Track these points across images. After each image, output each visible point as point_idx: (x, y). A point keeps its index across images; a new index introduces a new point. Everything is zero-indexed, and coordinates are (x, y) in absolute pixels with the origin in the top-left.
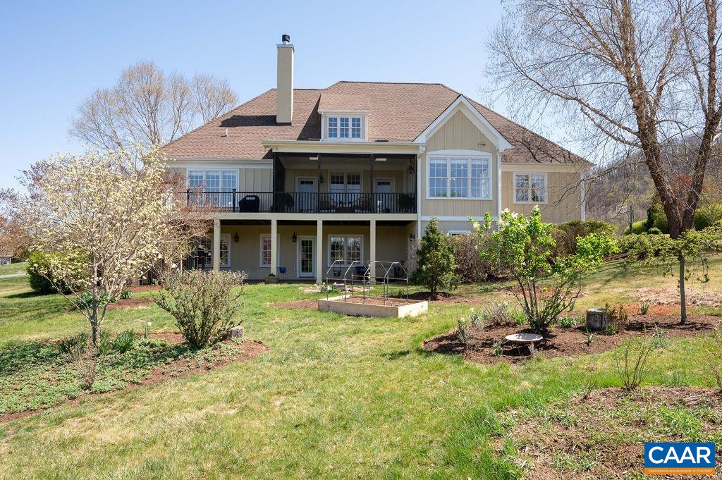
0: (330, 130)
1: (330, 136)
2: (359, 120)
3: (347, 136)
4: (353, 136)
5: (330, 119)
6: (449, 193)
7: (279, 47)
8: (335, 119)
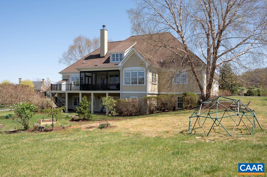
0: (113, 59)
1: (113, 61)
2: (122, 54)
3: (118, 60)
4: (117, 61)
5: (113, 55)
6: (131, 83)
7: (101, 30)
8: (114, 55)
